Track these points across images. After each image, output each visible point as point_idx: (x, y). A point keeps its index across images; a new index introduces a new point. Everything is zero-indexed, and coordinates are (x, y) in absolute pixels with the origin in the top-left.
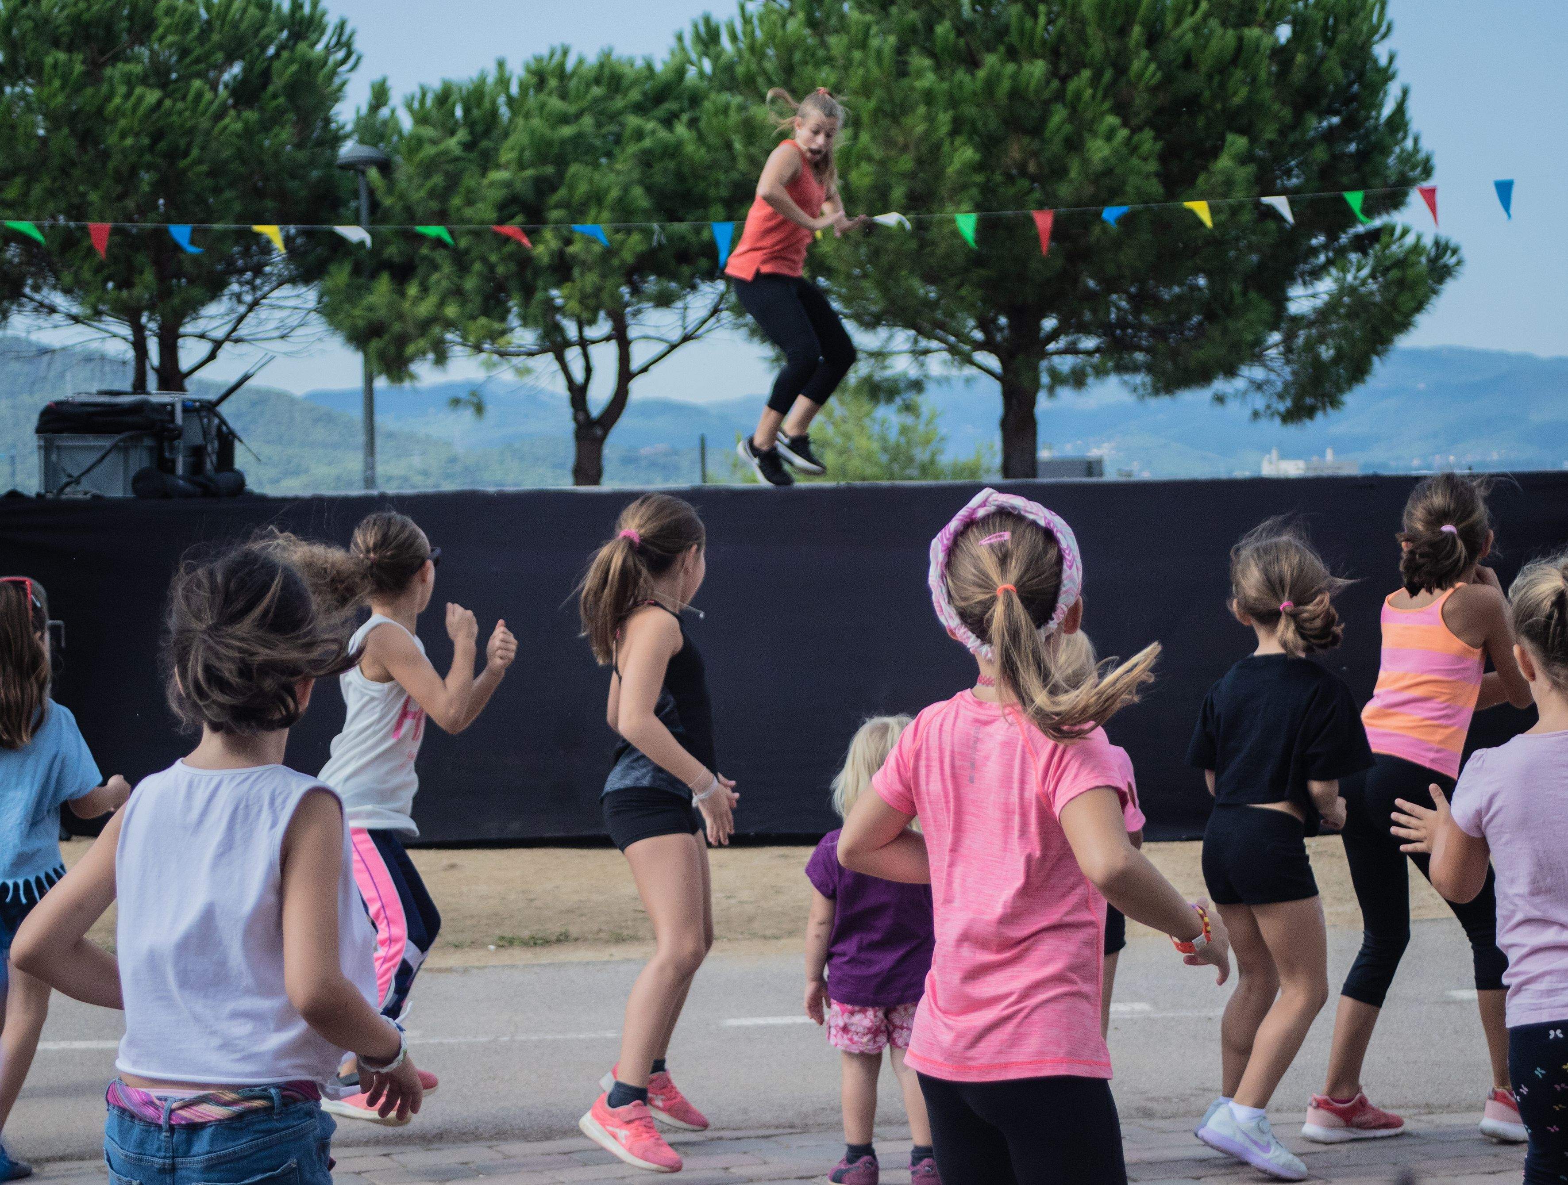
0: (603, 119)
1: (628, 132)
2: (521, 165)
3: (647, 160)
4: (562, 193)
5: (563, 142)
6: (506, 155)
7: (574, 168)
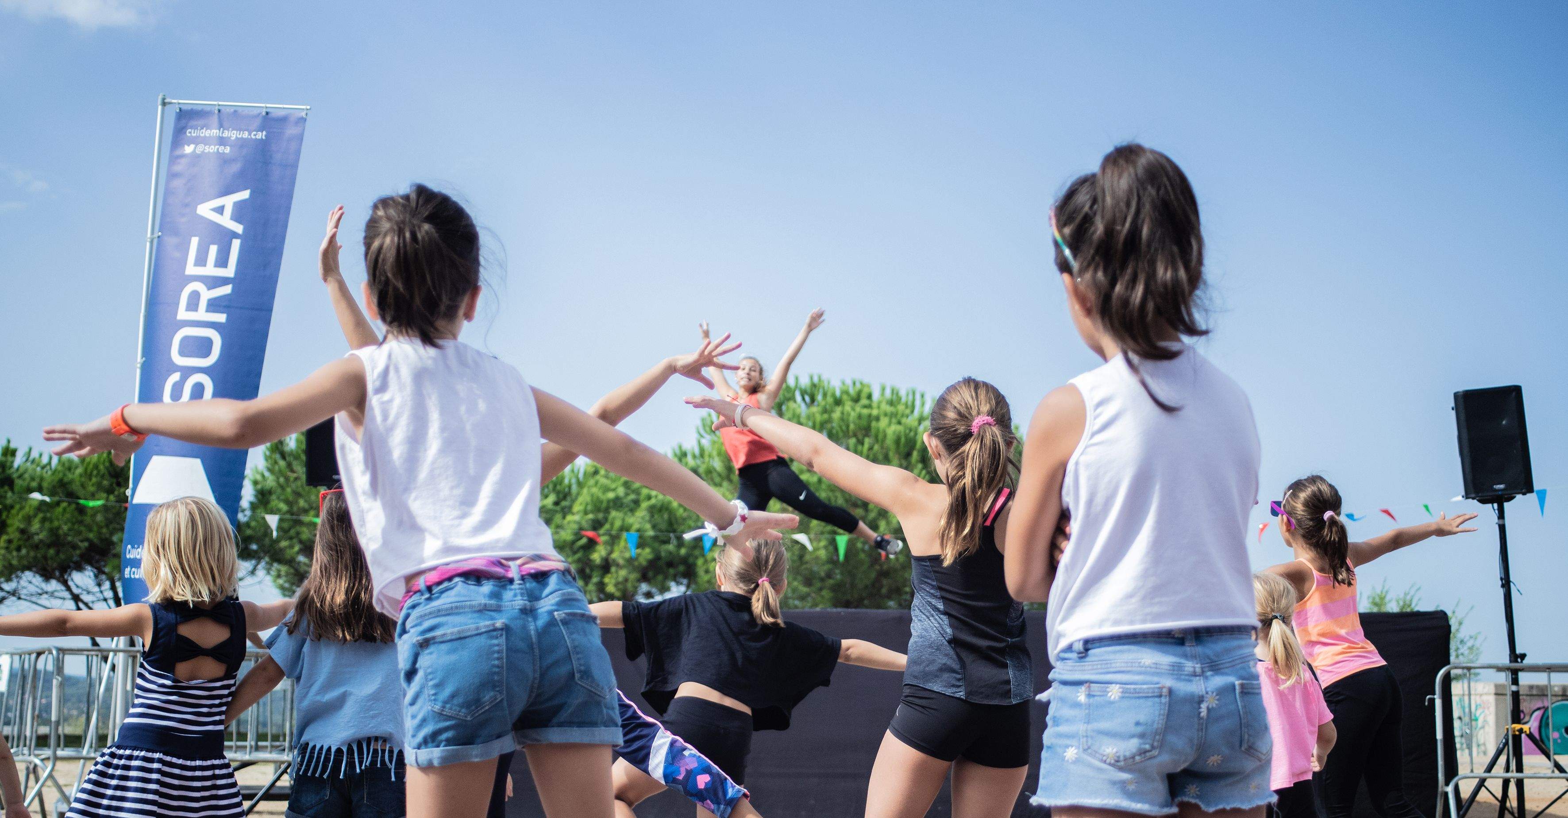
0: (629, 491)
1: (642, 497)
2: (586, 513)
3: (652, 510)
4: (607, 526)
5: (609, 501)
6: (577, 507)
7: (614, 514)
